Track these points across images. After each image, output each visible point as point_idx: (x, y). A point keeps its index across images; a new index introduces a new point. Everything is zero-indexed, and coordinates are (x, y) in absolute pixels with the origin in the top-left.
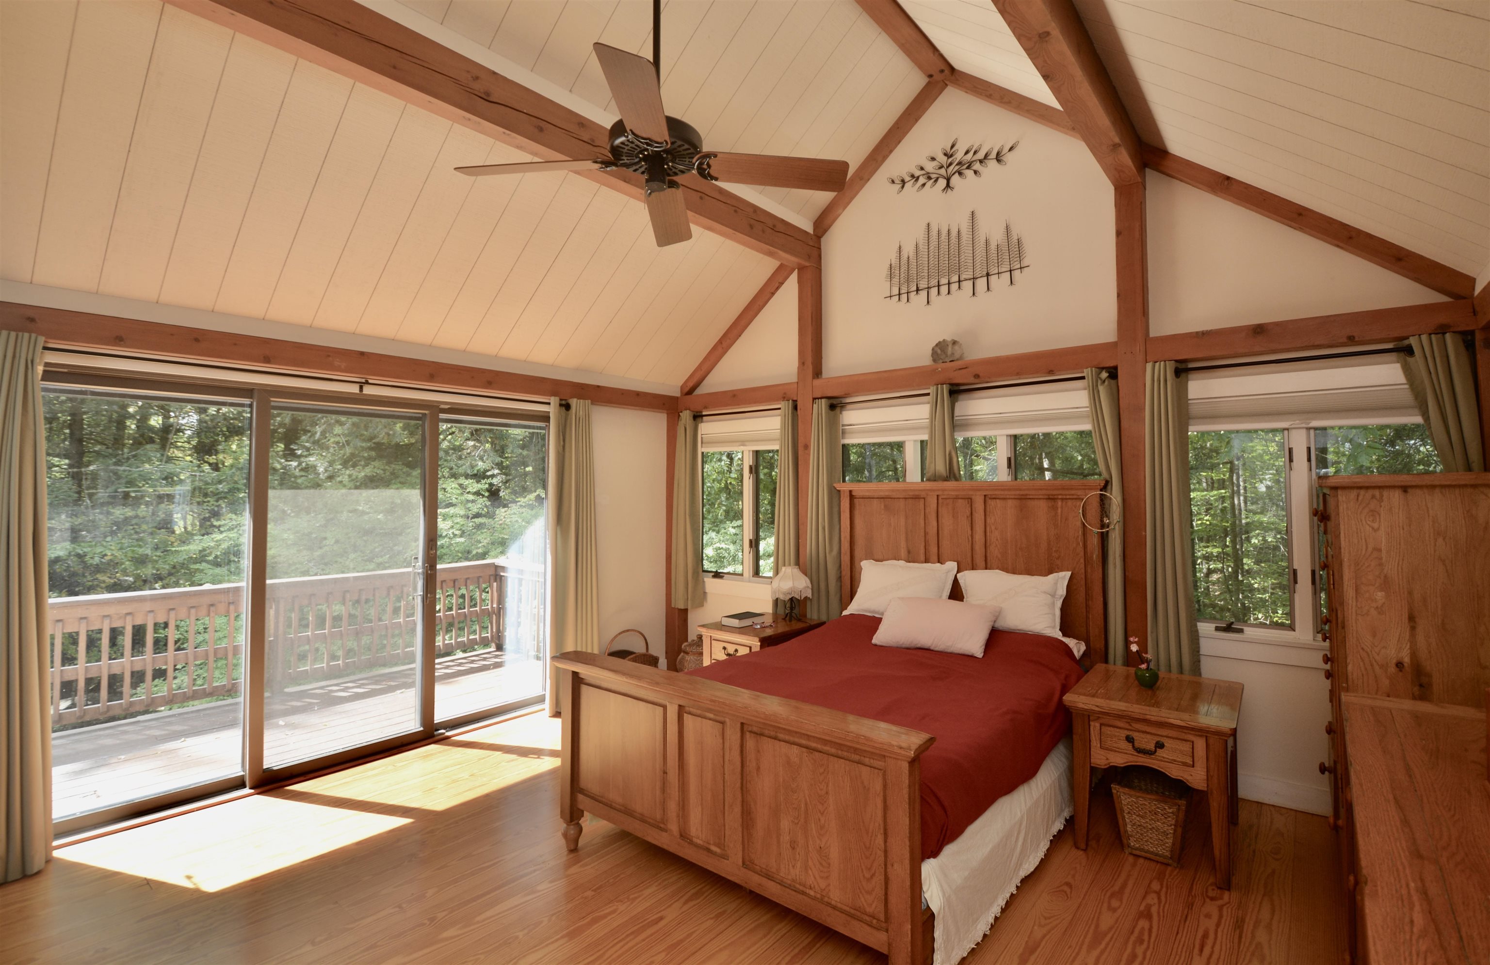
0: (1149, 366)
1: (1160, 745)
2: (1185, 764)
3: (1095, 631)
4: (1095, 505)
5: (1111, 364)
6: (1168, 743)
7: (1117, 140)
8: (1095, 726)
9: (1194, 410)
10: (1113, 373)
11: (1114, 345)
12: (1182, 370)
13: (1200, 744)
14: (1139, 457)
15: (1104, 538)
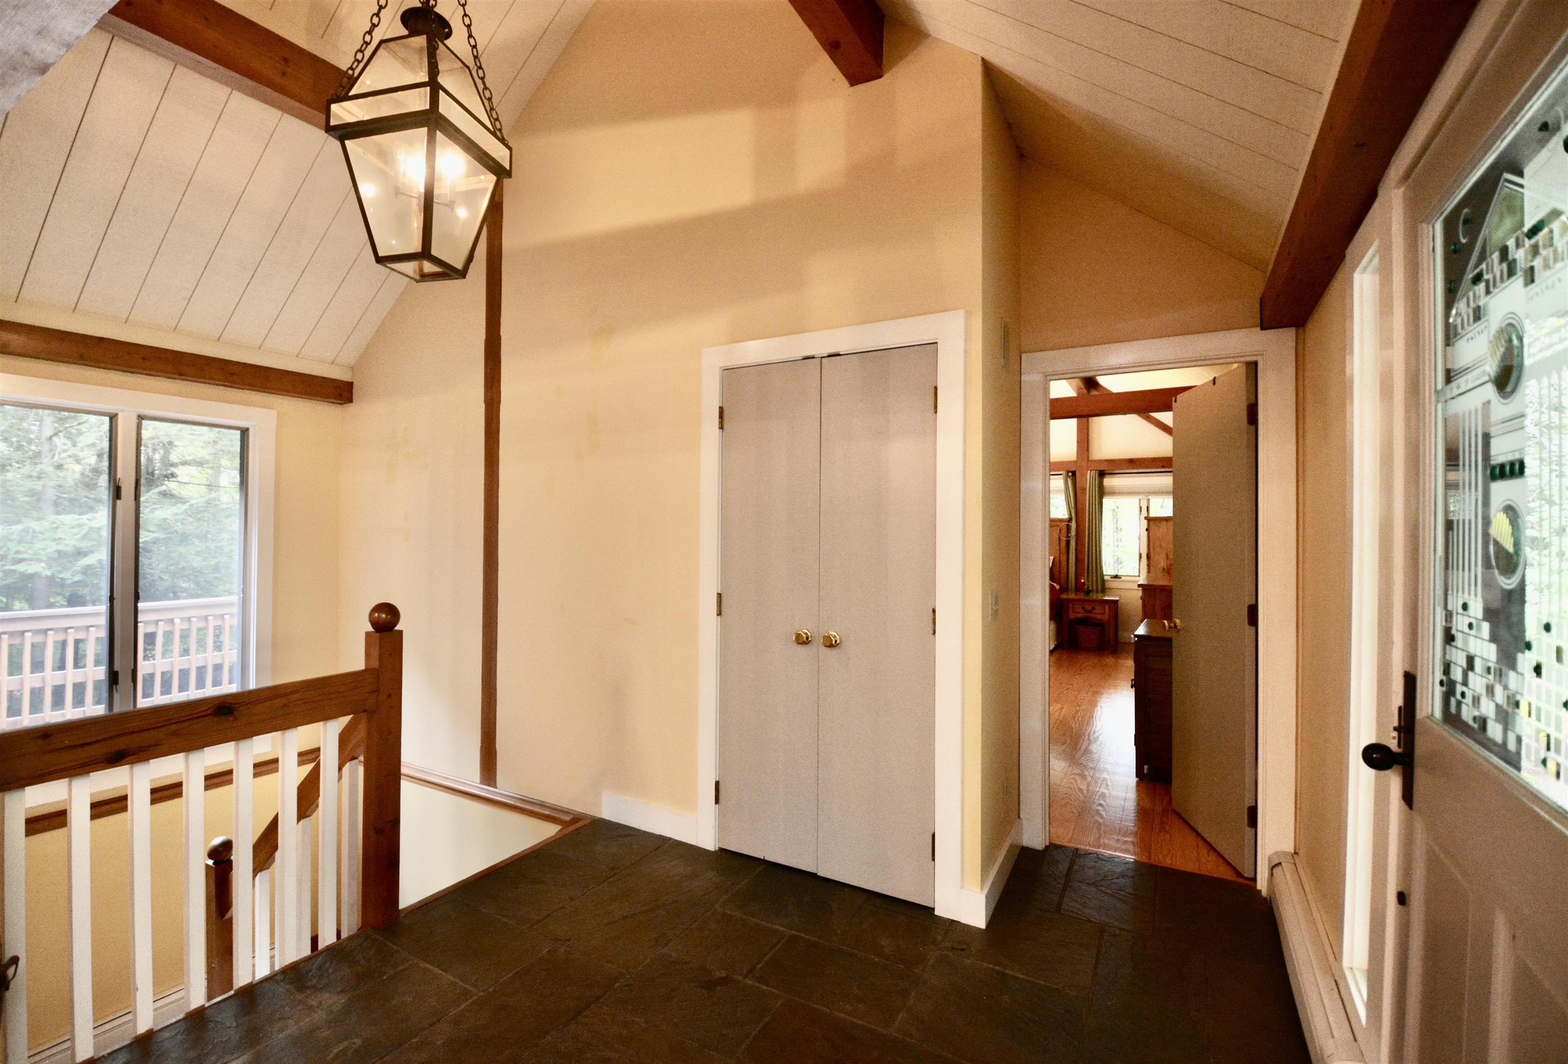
0: (1089, 472)
1: (1094, 608)
2: (1101, 614)
3: (1062, 581)
4: (1064, 531)
5: (1074, 469)
6: (1096, 607)
7: (1082, 387)
8: (1071, 605)
9: (1107, 490)
10: (1074, 473)
11: (1075, 462)
12: (1102, 474)
13: (1107, 607)
14: (1084, 509)
15: (1068, 542)
